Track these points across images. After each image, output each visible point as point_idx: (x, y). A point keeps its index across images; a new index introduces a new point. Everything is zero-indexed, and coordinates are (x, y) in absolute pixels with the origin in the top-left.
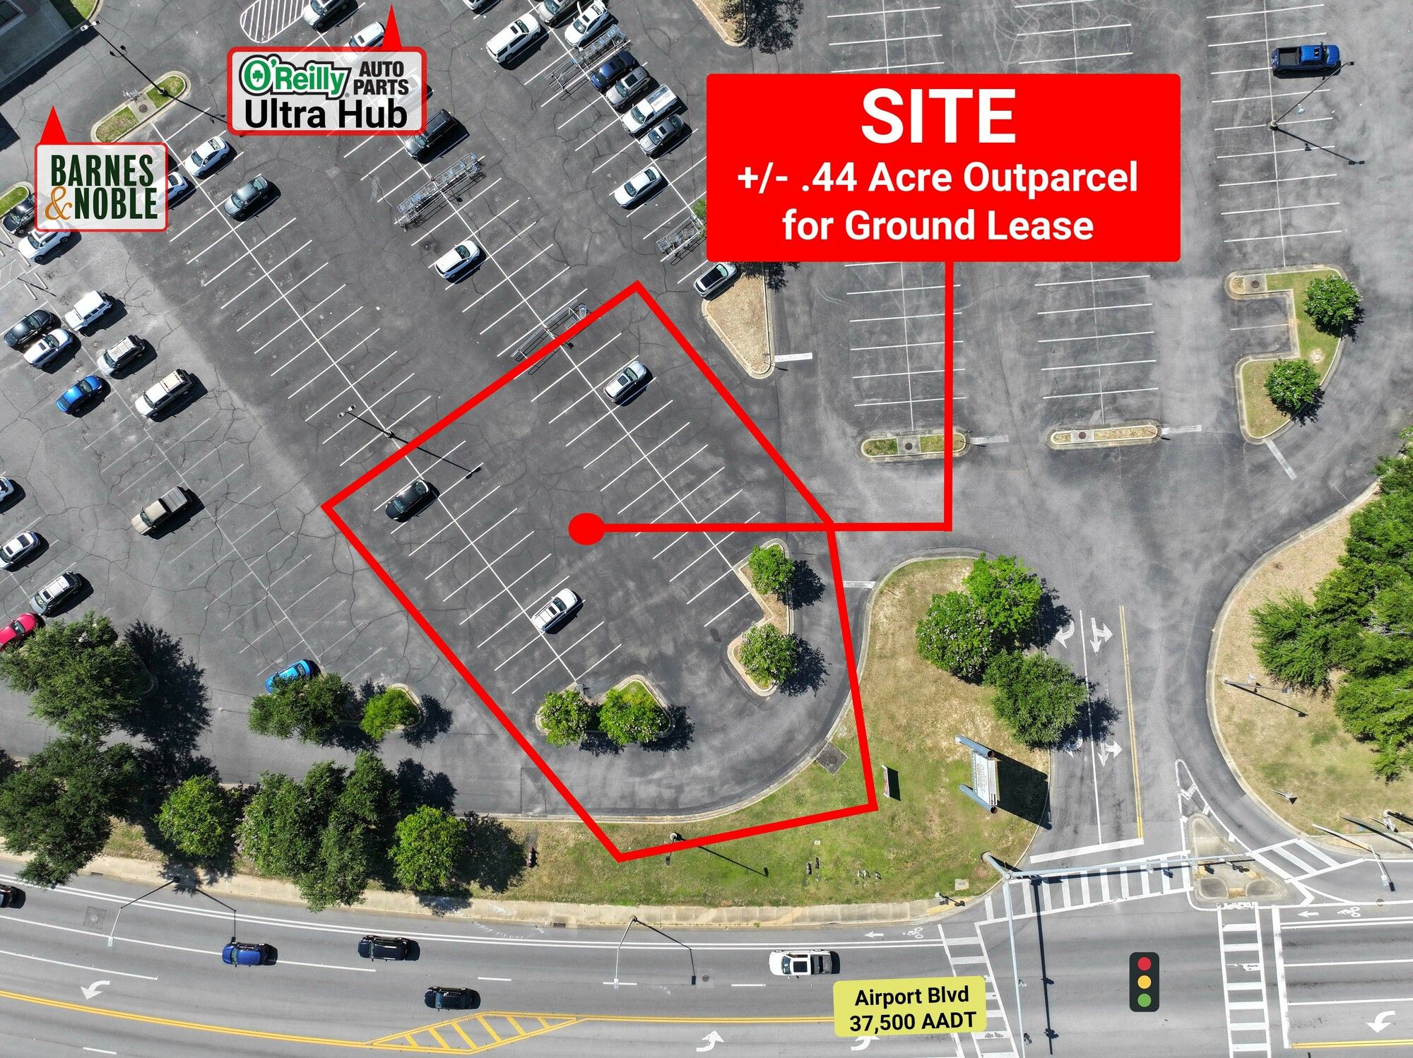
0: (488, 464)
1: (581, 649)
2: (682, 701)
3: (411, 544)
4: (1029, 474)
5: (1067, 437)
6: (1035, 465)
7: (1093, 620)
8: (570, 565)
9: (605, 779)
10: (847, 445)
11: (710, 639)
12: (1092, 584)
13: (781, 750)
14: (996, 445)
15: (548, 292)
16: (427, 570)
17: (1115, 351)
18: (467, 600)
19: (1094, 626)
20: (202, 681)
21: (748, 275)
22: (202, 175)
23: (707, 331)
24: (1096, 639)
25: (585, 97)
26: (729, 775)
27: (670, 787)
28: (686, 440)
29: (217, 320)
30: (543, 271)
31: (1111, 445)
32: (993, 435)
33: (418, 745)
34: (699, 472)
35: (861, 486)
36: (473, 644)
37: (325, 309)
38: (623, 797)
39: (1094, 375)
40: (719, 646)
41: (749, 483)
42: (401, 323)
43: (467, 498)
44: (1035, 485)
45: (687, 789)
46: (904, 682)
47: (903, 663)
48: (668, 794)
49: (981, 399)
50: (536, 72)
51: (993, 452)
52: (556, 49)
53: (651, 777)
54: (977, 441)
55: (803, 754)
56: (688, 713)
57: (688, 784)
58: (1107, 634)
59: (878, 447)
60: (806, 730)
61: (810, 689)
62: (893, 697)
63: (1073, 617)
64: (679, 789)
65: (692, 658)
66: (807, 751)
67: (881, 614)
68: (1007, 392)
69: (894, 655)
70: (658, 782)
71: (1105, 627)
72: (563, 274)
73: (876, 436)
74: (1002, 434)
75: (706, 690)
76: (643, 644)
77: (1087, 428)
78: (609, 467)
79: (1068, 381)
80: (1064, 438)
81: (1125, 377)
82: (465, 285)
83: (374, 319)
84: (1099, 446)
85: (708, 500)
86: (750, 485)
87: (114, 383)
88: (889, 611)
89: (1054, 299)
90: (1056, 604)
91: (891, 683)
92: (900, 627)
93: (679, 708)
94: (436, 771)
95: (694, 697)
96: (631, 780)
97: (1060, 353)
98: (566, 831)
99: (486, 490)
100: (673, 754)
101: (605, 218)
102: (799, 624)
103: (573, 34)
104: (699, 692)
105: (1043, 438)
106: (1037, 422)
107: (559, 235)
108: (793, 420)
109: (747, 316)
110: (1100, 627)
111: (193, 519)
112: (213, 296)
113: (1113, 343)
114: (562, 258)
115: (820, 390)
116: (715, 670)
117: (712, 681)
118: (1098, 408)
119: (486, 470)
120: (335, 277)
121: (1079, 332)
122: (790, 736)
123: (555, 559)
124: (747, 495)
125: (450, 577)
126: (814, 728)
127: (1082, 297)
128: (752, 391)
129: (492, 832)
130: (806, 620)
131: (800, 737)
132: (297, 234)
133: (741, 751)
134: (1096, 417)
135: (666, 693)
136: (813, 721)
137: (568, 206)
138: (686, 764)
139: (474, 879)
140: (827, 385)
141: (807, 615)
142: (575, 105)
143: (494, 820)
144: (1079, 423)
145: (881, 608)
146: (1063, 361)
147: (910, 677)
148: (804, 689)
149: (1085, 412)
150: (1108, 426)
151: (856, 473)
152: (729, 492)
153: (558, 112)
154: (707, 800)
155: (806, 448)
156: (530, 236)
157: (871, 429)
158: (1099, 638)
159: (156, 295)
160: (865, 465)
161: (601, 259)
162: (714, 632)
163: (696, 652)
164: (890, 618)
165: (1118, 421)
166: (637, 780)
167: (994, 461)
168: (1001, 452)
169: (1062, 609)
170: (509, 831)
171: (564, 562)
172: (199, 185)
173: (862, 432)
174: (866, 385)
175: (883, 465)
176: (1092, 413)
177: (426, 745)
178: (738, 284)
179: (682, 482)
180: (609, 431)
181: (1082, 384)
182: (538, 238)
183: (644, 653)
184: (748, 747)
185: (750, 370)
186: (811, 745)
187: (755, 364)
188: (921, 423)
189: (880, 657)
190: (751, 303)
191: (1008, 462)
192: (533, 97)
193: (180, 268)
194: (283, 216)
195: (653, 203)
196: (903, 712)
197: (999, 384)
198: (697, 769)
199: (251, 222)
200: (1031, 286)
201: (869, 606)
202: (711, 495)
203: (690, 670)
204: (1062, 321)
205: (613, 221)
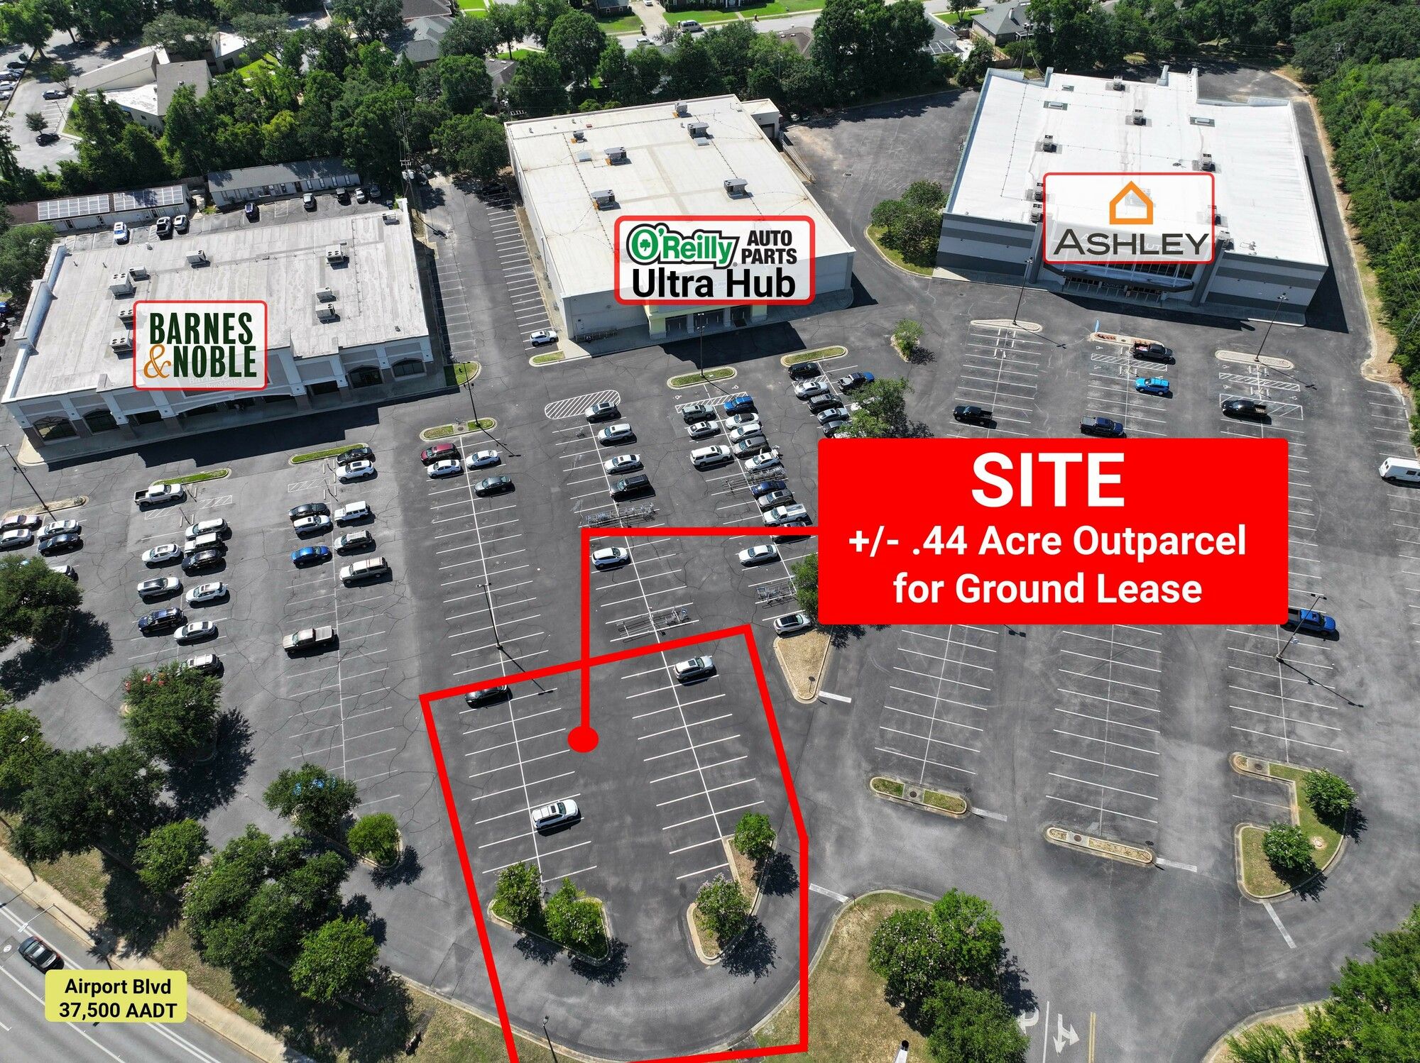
0: (560, 690)
1: (560, 857)
2: (626, 938)
3: (469, 726)
4: (1020, 856)
5: (1063, 835)
6: (1027, 850)
7: (1060, 1017)
8: (586, 785)
9: (523, 984)
10: (859, 775)
11: (677, 891)
12: (1064, 982)
13: (701, 1024)
14: (994, 821)
15: (664, 597)
16: (470, 749)
17: (1120, 780)
18: (488, 783)
19: (1060, 1024)
20: (248, 769)
21: (819, 631)
22: (472, 468)
23: (772, 657)
24: (1060, 1038)
25: (743, 498)
26: (640, 1029)
27: (578, 1017)
28: (723, 727)
29: (428, 543)
30: (666, 583)
31: (1104, 855)
32: (993, 811)
33: (379, 886)
34: (723, 752)
35: (861, 813)
36: (473, 820)
37: (502, 560)
38: (530, 1009)
39: (1097, 792)
40: (682, 901)
41: (763, 776)
42: (548, 583)
43: (531, 708)
44: (1024, 866)
45: (594, 1026)
46: (847, 1002)
47: (852, 983)
48: (574, 1023)
49: (989, 779)
50: (717, 477)
51: (990, 826)
52: (737, 469)
53: (565, 999)
54: (978, 811)
55: (719, 1038)
56: (627, 953)
57: (597, 1022)
58: (1074, 1037)
59: (885, 785)
60: (734, 1014)
61: (752, 974)
62: (832, 1013)
63: (1040, 1005)
64: (587, 1023)
65: (654, 902)
66: (727, 1036)
67: (845, 929)
68: (1014, 782)
69: (845, 971)
70: (570, 1008)
71: (1072, 1030)
72: (680, 589)
73: (886, 777)
74: (1002, 813)
75: (654, 936)
76: (616, 874)
77: (1085, 834)
78: (654, 724)
79: (1072, 789)
80: (1059, 835)
81: (1126, 803)
82: (607, 575)
83: (533, 574)
84: (1093, 853)
85: (723, 776)
86: (763, 778)
87: (336, 557)
88: (852, 927)
89: (1070, 724)
90: (1024, 986)
91: (834, 997)
92: (859, 947)
93: (621, 944)
94: (379, 916)
95: (639, 938)
96: (545, 994)
97: (1068, 766)
98: (460, 1021)
99: (549, 707)
100: (596, 985)
101: (726, 566)
102: (764, 908)
103: (750, 464)
104: (646, 936)
105: (1039, 829)
106: (1036, 813)
107: (689, 567)
108: (819, 741)
109: (808, 656)
110: (1066, 1026)
111: (325, 655)
112: (434, 530)
113: (1119, 773)
114: (683, 579)
115: (849, 727)
116: (670, 922)
117: (664, 930)
118: (1097, 820)
119: (556, 695)
120: (518, 544)
121: (1088, 755)
122: (715, 1013)
123: (575, 777)
124: (758, 785)
125: (485, 761)
126: (741, 1016)
127: (1095, 729)
128: (792, 709)
129: (393, 994)
130: (771, 908)
131: (725, 1019)
132: (511, 514)
133: (661, 1009)
134: (1093, 827)
135: (615, 926)
136: (743, 1008)
137: (703, 552)
138: (604, 1000)
140: (857, 725)
141: (774, 904)
142: (735, 500)
143: (402, 983)
144: (1076, 827)
145: (847, 923)
146: (1069, 773)
147: (855, 1000)
148: (746, 972)
149: (1085, 820)
150: (1104, 838)
151: (860, 800)
152: (743, 776)
153: (720, 501)
154: (608, 1046)
155: (822, 766)
156: (668, 560)
157: (883, 770)
158: (1064, 1039)
159: (399, 518)
160: (870, 797)
161: (712, 589)
162: (683, 886)
163: (658, 899)
164: (852, 936)
165: (1115, 838)
166: (552, 997)
167: (989, 834)
168: (998, 828)
169: (1028, 994)
170: (410, 1001)
171: (582, 781)
172: (467, 472)
173: (875, 770)
174: (889, 736)
175: (886, 802)
176: (1090, 823)
177: (385, 889)
178: (808, 634)
179: (707, 756)
180: (667, 698)
181: (1085, 796)
182: (671, 564)
183: (612, 881)
184: (670, 1008)
185: (796, 694)
186: (733, 1032)
187: (802, 691)
188: (929, 780)
189: (831, 969)
190: (814, 649)
191: (1002, 839)
192: (708, 489)
193: (425, 510)
194: (508, 503)
195: (766, 568)
196: (837, 1032)
197: (1008, 772)
198: (612, 1010)
199: (487, 499)
200: (1051, 709)
201: (835, 918)
202: (727, 773)
203: (647, 914)
204: (1074, 742)
205: (731, 570)
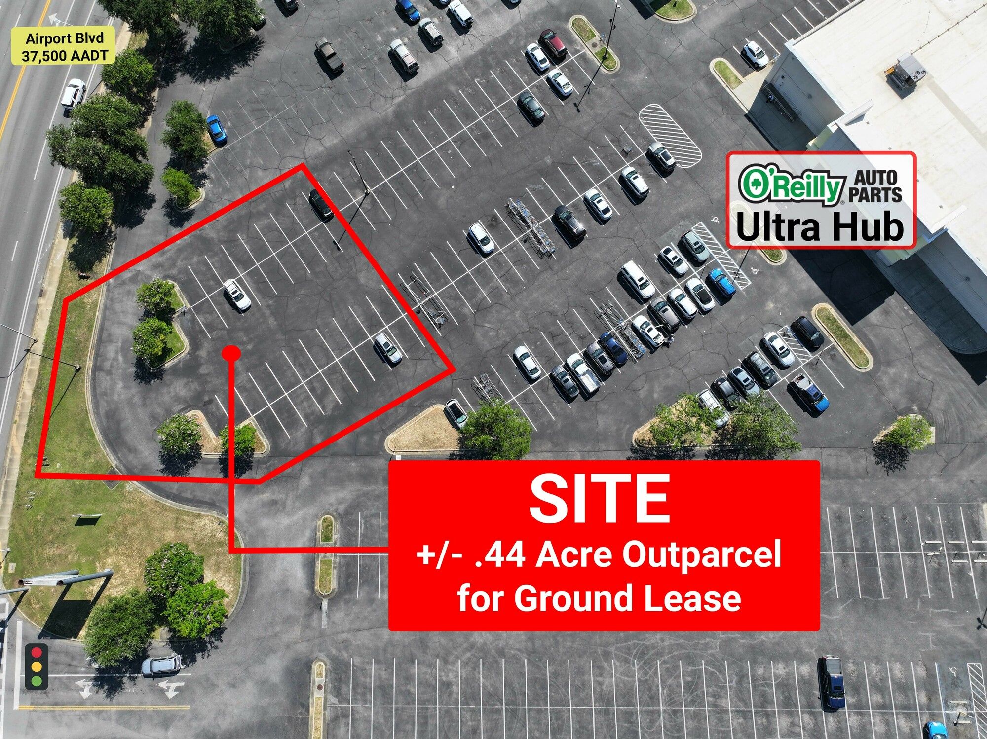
0: (342, 255)
1: (212, 311)
2: (167, 378)
3: (294, 206)
4: (296, 643)
5: (320, 675)
6: (302, 648)
7: (183, 684)
8: (269, 306)
9: (124, 324)
10: (331, 505)
11: (206, 398)
12: (209, 685)
13: (124, 443)
14: (320, 618)
15: (457, 298)
16: (276, 215)
17: (382, 720)
18: (254, 239)
19: (178, 684)
20: (223, 79)
21: (460, 439)
22: (548, 80)
23: (422, 407)
24: (168, 685)
25: (596, 328)
26: (113, 406)
27: (111, 366)
28: (345, 389)
29: (452, 88)
30: (472, 295)
31: (311, 710)
32: (328, 616)
33: (163, 207)
34: (322, 396)
35: (301, 513)
36: (224, 242)
37: (455, 154)
38: (110, 335)
39: (365, 701)
40: (201, 405)
41: (311, 431)
42: (442, 202)
43: (320, 241)
44: (288, 646)
45: (108, 378)
46: (157, 535)
47: (170, 536)
48: (107, 365)
49: (355, 609)
50: (615, 296)
51: (315, 616)
52: (632, 310)
53: (120, 354)
54: (325, 604)
55: (119, 459)
56: (158, 381)
57: (111, 379)
58: (171, 694)
59: (328, 527)
60: (135, 462)
61: (162, 467)
62: (148, 526)
63: (187, 669)
64: (109, 373)
65: (195, 386)
66: (121, 462)
67: (207, 521)
68: (358, 630)
69: (177, 528)
70: (115, 359)
71: (176, 693)
72: (469, 309)
73: (336, 526)
74: (328, 624)
75: (172, 394)
76: (209, 353)
77: (325, 692)
78: (332, 335)
79: (363, 679)
80: (319, 672)
81: (361, 726)
82: (465, 243)
83: (446, 184)
84: (311, 701)
85: (302, 402)
86: (310, 431)
87: (415, 28)
88: (209, 527)
89: (426, 674)
90: (199, 656)
91: (158, 525)
92: (196, 535)
93: (162, 375)
94: (146, 217)
95: (168, 386)
96: (120, 341)
97: (384, 674)
98: (94, 297)
99: (325, 253)
100: (133, 369)
101: (508, 339)
102: (208, 462)
103: (640, 321)
104: (172, 389)
105: (322, 655)
106: (334, 652)
107: (497, 307)
108: (354, 466)
109: (430, 437)
110: (177, 689)
112: (468, 85)
113: (388, 719)
114: (481, 308)
115: (373, 487)
116: (185, 401)
117: (177, 399)
118: (340, 702)
119: (338, 253)
120: (476, 160)
121: (399, 692)
122: (133, 450)
123: (273, 297)
124: (303, 430)
125: (269, 229)
126: (136, 467)
127: (426, 696)
128: (377, 437)
129: (101, 250)
130: (210, 466)
131: (131, 457)
132: (507, 137)
133: (128, 416)
134: (333, 700)
135: (174, 368)
136: (140, 467)
137: (518, 314)
138: (125, 378)
139: (79, 241)
140: (376, 493)
141: (214, 468)
142: (590, 322)
143: (109, 252)
144: (330, 685)
145: (211, 522)
146: (378, 677)
147: (159, 539)
148: (163, 463)
149: (337, 692)
150: (325, 709)
151: (310, 510)
152: (306, 417)
153: (586, 310)
154: (98, 390)
155: (333, 474)
156: (498, 288)
157: (342, 523)
158: (168, 688)
159: (470, 52)
160: (316, 517)
161: (478, 335)
162: (211, 401)
163: (199, 389)
164: (203, 528)
165: (328, 717)
166: (120, 345)
167: (309, 615)
168: (315, 623)
169: (194, 660)
170: (100, 261)
171: (271, 302)
172: (543, 78)
173: (340, 516)
174: (374, 522)
175: (315, 531)
176: (336, 696)
177: (163, 211)
178: (454, 430)
179: (316, 385)
180: (357, 335)
181: (359, 691)
182: (495, 293)
183: (203, 353)
184: (130, 421)
185: (391, 437)
186: (124, 465)
187: (395, 441)
188: (342, 561)
189: (177, 519)
190: (439, 439)
191: (307, 627)
192: (598, 293)
193: (488, 67)
194: (519, 129)
195: (517, 373)
196: (136, 532)
197: (366, 624)
198: (120, 385)
199: (517, 109)
200: (438, 656)
201: (214, 513)
202: (305, 404)
203: (186, 385)
204: (409, 679)
205: (505, 345)
